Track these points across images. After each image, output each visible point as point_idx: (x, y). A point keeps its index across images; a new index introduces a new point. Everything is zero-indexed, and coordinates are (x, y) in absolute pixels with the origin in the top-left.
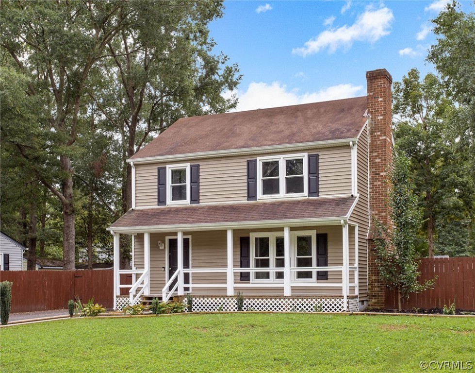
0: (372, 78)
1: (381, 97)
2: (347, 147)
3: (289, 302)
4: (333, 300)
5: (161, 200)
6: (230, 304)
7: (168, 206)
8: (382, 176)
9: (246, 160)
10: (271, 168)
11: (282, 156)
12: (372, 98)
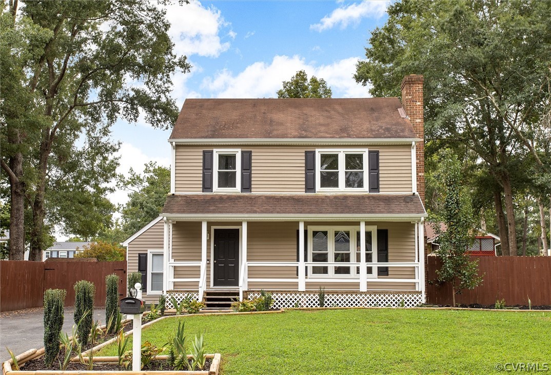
0: (410, 82)
1: (419, 102)
2: (409, 146)
3: (366, 298)
4: (410, 296)
5: (207, 186)
6: (302, 300)
7: (215, 194)
8: (420, 176)
9: (304, 151)
10: (330, 161)
11: (342, 150)
12: (411, 102)
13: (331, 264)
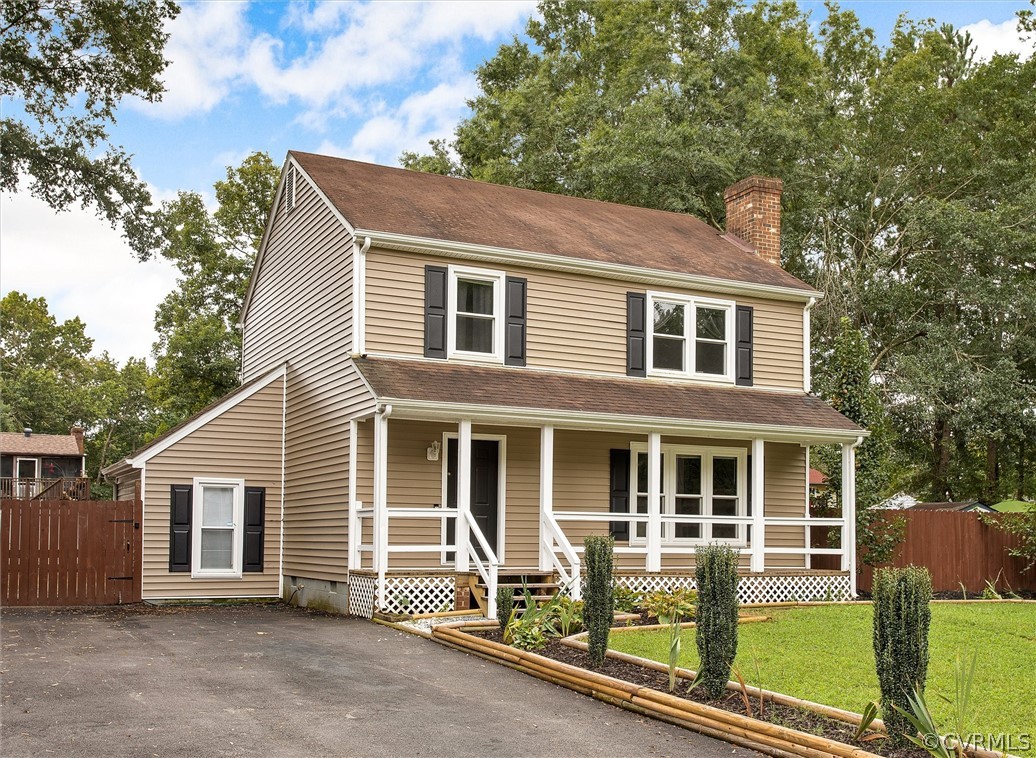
0: (761, 190)
1: (774, 227)
5: (434, 344)
7: (450, 362)
9: (625, 291)
11: (691, 297)
12: (759, 225)
13: (706, 519)
